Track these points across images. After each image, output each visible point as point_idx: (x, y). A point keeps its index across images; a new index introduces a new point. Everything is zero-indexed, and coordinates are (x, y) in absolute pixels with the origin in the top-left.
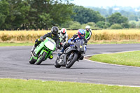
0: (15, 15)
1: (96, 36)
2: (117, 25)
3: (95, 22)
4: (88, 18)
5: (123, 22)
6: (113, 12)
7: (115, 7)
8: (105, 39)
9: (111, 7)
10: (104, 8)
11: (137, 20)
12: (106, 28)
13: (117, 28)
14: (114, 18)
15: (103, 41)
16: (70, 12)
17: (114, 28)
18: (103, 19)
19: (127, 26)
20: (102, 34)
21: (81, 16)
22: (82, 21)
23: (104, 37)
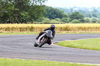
0: (3, 13)
1: (61, 28)
2: (76, 20)
3: (61, 18)
4: (56, 15)
5: (80, 18)
6: (73, 11)
7: (75, 7)
8: (68, 30)
9: (72, 7)
10: (67, 8)
11: (91, 17)
12: (68, 22)
13: (76, 23)
14: (74, 16)
15: (66, 31)
16: (43, 11)
17: (73, 23)
18: (66, 16)
19: (83, 21)
20: (65, 27)
21: (50, 14)
22: (51, 18)
23: (66, 29)
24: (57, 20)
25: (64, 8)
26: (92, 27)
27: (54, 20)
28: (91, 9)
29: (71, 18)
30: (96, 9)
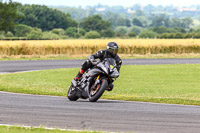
1: (11, 49)
4: (54, 22)
5: (104, 28)
6: (96, 14)
7: (99, 6)
8: (24, 53)
10: (83, 7)
11: (129, 26)
12: (78, 37)
13: (94, 37)
16: (14, 15)
18: (75, 24)
20: (19, 46)
21: (44, 19)
26: (73, 46)
27: (50, 32)
28: (132, 9)
30: (142, 9)
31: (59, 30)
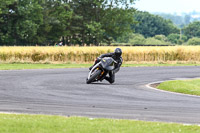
0: (51, 24)
1: (167, 54)
2: (196, 39)
3: (166, 35)
4: (156, 29)
6: (191, 21)
7: (194, 13)
8: (180, 59)
9: (188, 13)
10: (179, 14)
12: (180, 43)
13: (196, 43)
14: (192, 29)
15: (176, 61)
16: (130, 20)
18: (177, 31)
20: (175, 52)
21: (146, 25)
22: (147, 34)
23: (177, 56)
24: (159, 39)
25: (172, 13)
27: (153, 38)
29: (186, 34)
31: (161, 36)
